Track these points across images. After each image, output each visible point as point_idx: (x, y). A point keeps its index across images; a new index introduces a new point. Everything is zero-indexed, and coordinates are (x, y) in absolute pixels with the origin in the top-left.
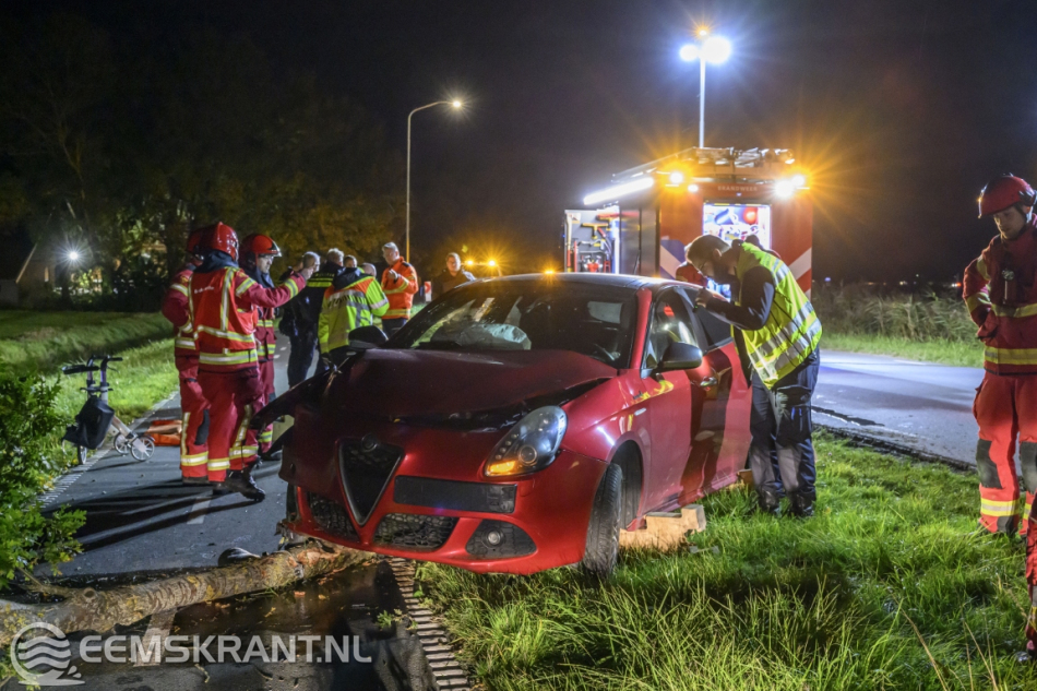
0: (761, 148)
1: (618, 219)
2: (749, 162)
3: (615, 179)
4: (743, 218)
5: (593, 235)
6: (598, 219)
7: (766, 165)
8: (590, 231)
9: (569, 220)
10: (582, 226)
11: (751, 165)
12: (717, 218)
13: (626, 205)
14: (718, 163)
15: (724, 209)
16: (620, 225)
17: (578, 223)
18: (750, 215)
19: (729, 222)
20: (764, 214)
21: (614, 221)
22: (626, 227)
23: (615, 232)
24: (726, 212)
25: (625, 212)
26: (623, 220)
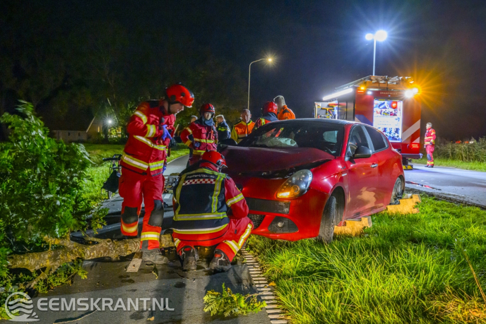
0: (399, 76)
1: (337, 106)
2: (394, 82)
3: (336, 90)
4: (391, 106)
5: (326, 113)
6: (329, 106)
7: (401, 83)
8: (325, 111)
9: (316, 106)
10: (322, 109)
11: (395, 83)
12: (379, 106)
13: (340, 100)
14: (381, 82)
15: (383, 102)
16: (338, 109)
17: (320, 107)
18: (394, 105)
19: (385, 108)
20: (400, 105)
21: (335, 107)
22: (340, 110)
23: (336, 112)
24: (384, 103)
25: (340, 103)
26: (339, 107)
